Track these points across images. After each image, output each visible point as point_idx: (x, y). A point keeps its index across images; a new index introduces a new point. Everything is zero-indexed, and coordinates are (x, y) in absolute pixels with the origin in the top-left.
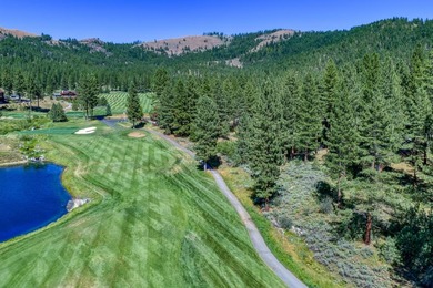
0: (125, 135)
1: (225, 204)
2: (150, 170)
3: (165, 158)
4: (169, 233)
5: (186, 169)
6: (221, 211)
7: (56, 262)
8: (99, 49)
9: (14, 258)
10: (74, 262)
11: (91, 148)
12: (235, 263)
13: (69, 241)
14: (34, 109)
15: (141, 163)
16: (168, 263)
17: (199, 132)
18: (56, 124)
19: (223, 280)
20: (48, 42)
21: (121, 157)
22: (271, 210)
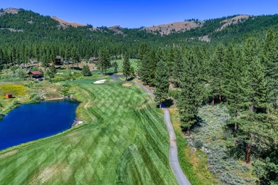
0: (120, 85)
1: (164, 130)
2: (127, 106)
3: (139, 99)
4: (120, 144)
5: (149, 106)
6: (159, 134)
7: (52, 154)
8: (119, 32)
9: (32, 150)
10: (61, 155)
11: (100, 92)
12: (152, 165)
13: (63, 144)
14: (75, 68)
15: (124, 102)
16: (111, 161)
17: (157, 84)
18: (85, 78)
19: (139, 174)
20: (90, 29)
21: (114, 98)
22: (191, 136)
